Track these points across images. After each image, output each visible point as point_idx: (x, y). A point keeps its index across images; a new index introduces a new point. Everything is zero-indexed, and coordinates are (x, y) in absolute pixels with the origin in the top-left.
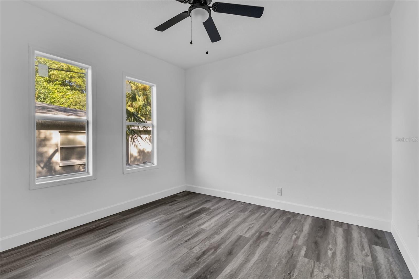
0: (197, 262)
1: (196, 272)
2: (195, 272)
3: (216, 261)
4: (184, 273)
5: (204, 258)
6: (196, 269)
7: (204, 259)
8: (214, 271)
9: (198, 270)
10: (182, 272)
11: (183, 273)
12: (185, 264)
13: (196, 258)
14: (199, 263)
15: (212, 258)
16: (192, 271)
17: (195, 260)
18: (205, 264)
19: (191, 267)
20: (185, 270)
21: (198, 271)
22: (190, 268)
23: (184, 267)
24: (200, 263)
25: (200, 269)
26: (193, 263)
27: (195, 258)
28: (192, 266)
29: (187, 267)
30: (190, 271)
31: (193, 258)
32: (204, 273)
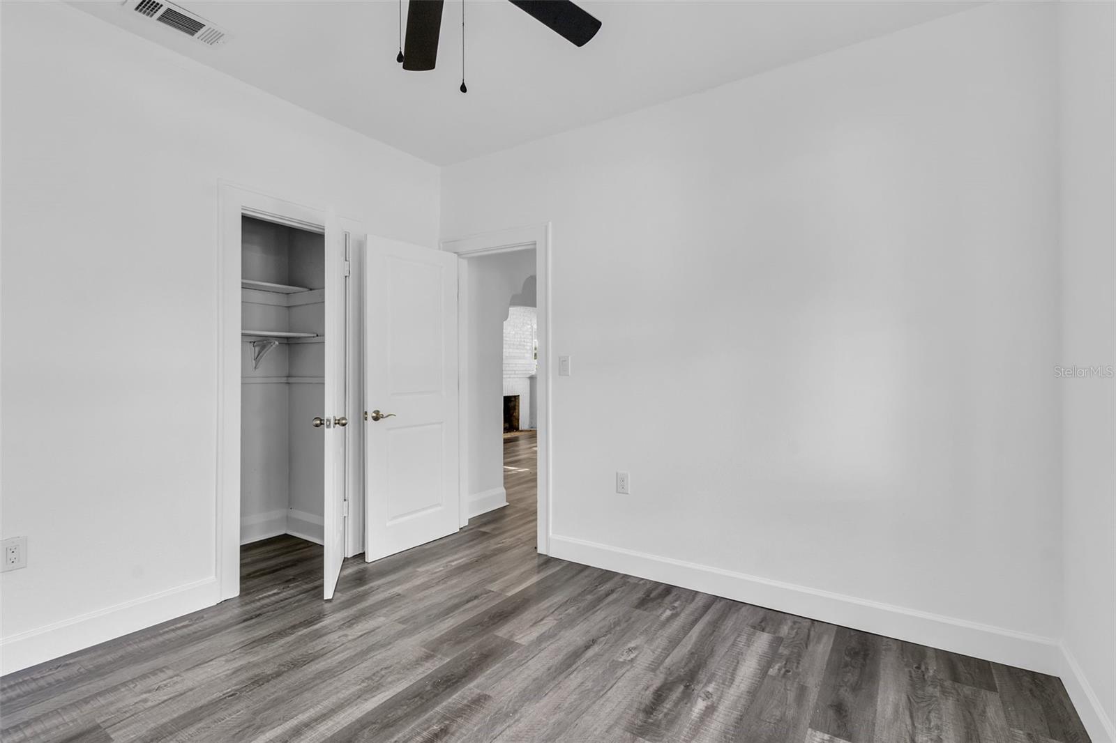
0: (447, 722)
1: (454, 697)
2: (457, 697)
3: (392, 726)
4: (484, 692)
5: (425, 734)
6: (454, 703)
7: (425, 730)
8: (409, 699)
9: (450, 700)
10: (489, 696)
11: (487, 693)
12: (481, 716)
13: (448, 733)
14: (444, 718)
15: (400, 735)
16: (463, 698)
17: (454, 728)
18: (427, 715)
19: (466, 708)
20: (483, 701)
21: (450, 697)
22: (469, 706)
23: (483, 708)
24: (439, 721)
25: (444, 704)
26: (459, 720)
27: (453, 734)
28: (464, 710)
29: (477, 707)
30: (470, 699)
31: (457, 734)
32: (436, 695)
